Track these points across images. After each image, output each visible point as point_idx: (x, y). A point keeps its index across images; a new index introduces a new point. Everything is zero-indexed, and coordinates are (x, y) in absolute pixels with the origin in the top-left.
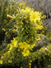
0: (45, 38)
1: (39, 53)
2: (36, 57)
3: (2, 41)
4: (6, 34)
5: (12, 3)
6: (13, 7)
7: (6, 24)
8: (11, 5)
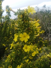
0: (46, 49)
1: (41, 60)
2: (38, 65)
3: (2, 57)
4: (6, 49)
5: (12, 22)
6: (13, 25)
7: (6, 40)
8: (12, 24)
